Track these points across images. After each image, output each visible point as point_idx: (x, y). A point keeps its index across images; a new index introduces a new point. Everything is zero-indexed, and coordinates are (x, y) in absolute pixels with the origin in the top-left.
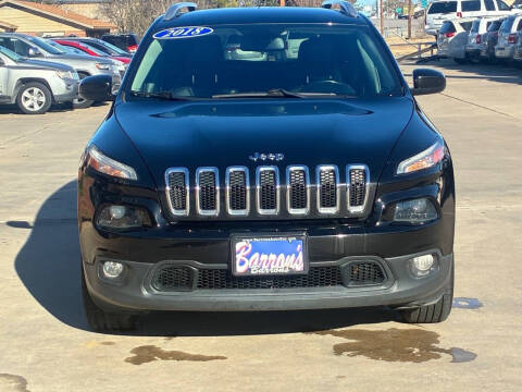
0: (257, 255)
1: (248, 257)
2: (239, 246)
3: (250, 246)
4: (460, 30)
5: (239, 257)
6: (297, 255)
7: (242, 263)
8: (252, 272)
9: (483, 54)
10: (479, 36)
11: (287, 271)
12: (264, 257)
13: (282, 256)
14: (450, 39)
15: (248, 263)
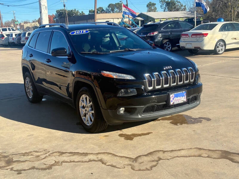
0: (175, 98)
1: (173, 99)
2: (171, 96)
3: (174, 96)
4: (6, 36)
5: (171, 99)
6: (185, 96)
7: (172, 101)
8: (175, 104)
9: (16, 43)
10: (13, 38)
11: (183, 102)
12: (177, 98)
13: (181, 97)
14: (3, 39)
15: (173, 101)
